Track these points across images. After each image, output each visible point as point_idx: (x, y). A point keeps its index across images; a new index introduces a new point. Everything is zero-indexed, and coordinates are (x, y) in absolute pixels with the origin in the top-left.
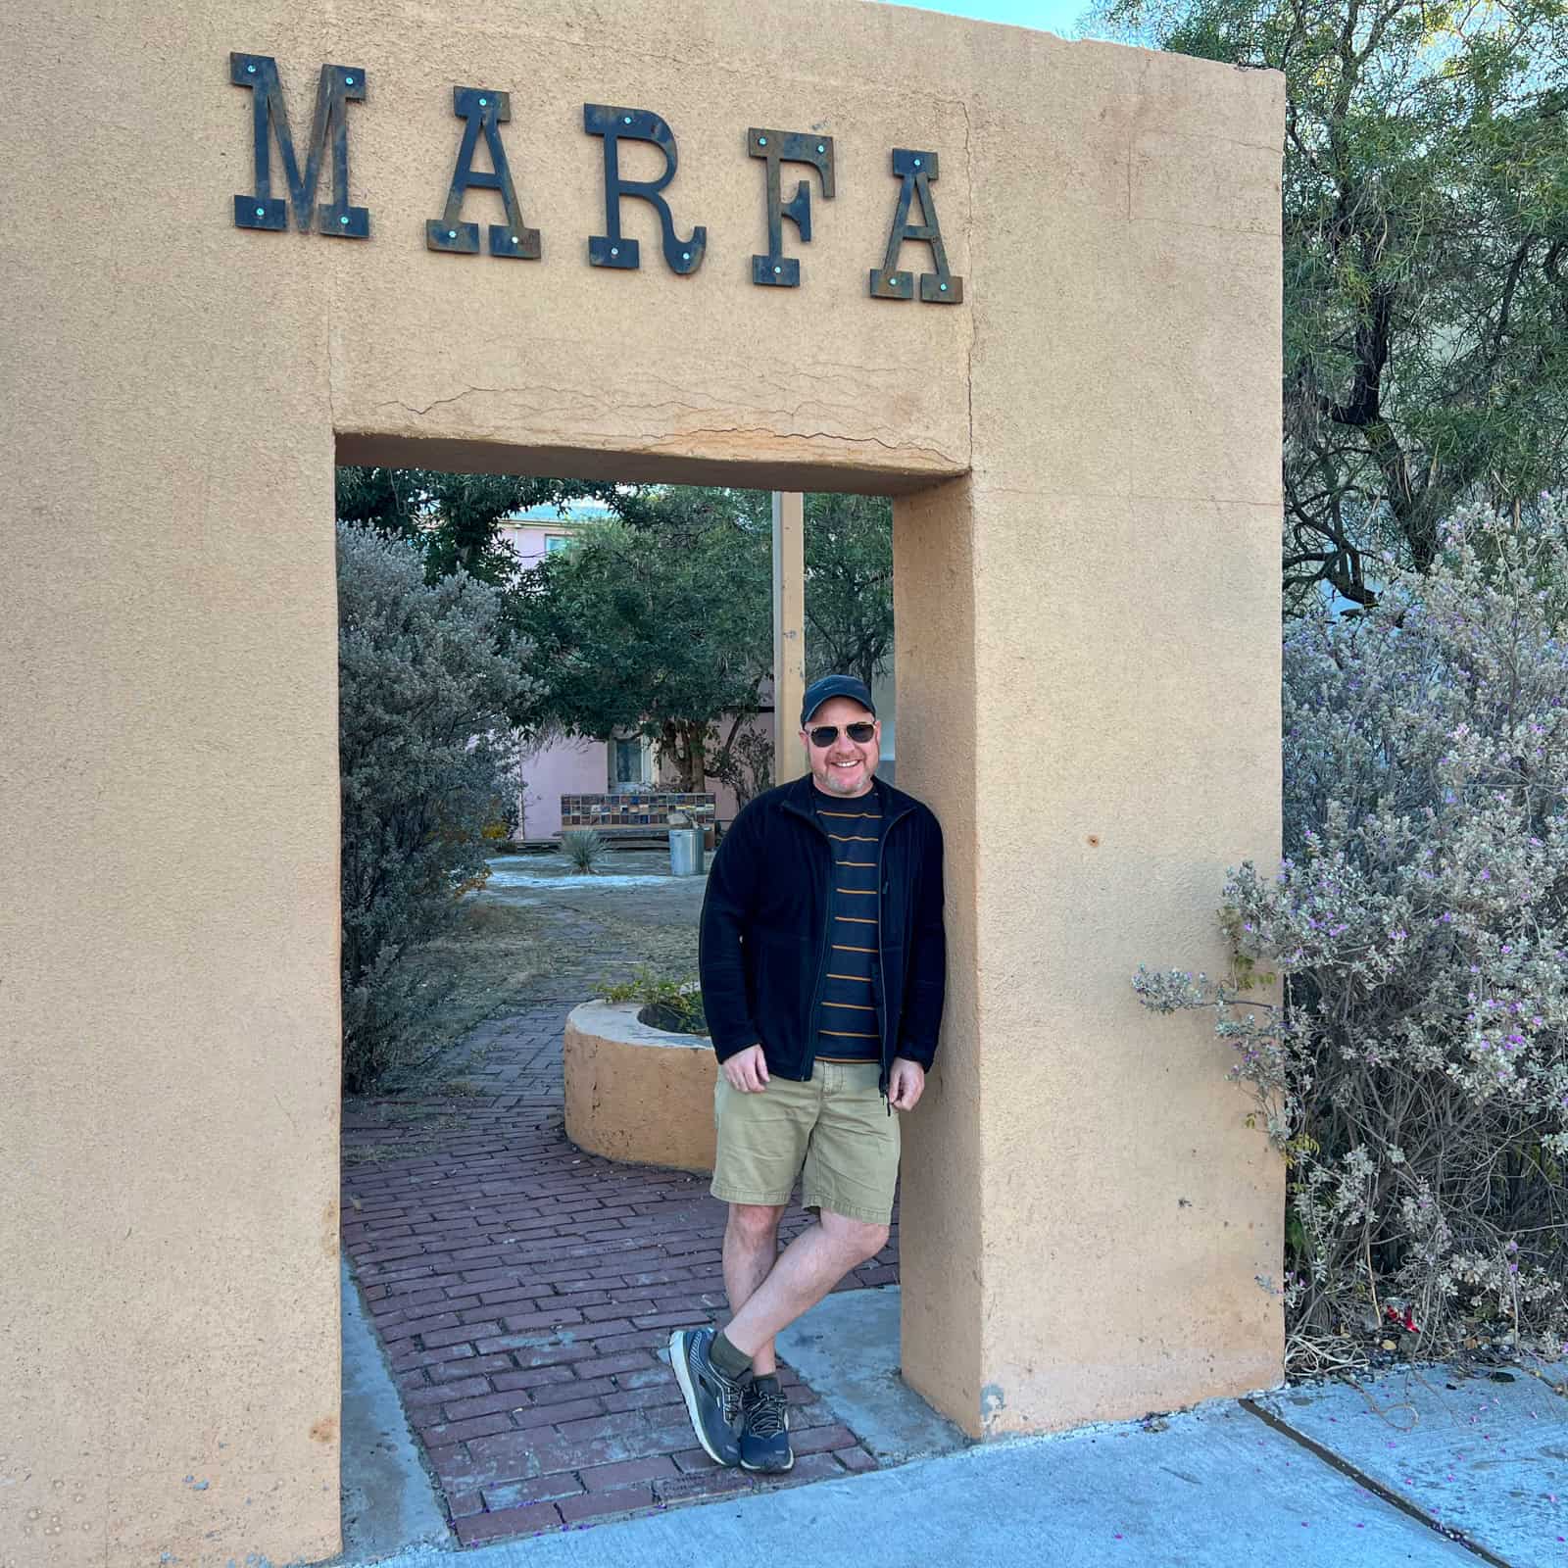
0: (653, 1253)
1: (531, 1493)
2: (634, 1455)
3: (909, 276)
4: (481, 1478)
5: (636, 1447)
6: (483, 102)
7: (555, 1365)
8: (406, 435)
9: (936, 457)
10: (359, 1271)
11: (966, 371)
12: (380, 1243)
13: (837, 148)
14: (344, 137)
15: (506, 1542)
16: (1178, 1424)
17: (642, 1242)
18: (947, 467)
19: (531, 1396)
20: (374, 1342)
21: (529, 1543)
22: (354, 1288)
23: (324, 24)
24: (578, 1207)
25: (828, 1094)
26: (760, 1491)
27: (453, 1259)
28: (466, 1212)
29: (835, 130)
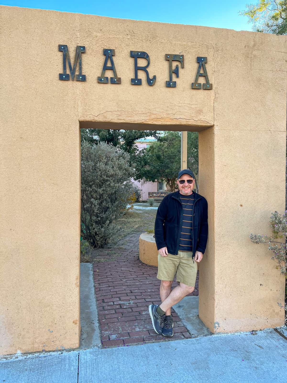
0: (152, 285)
1: (119, 337)
2: (141, 330)
3: (200, 84)
4: (110, 332)
5: (142, 328)
6: (109, 52)
7: (128, 308)
8: (93, 121)
9: (206, 122)
10: (96, 285)
11: (213, 104)
12: (101, 279)
13: (185, 57)
14: (81, 60)
15: (112, 348)
16: (259, 333)
17: (150, 282)
18: (209, 125)
19: (123, 315)
20: (95, 300)
21: (116, 348)
22: (94, 288)
23: (77, 38)
24: (139, 274)
25: (181, 258)
26: (166, 341)
27: (113, 283)
28: (118, 274)
29: (184, 53)
